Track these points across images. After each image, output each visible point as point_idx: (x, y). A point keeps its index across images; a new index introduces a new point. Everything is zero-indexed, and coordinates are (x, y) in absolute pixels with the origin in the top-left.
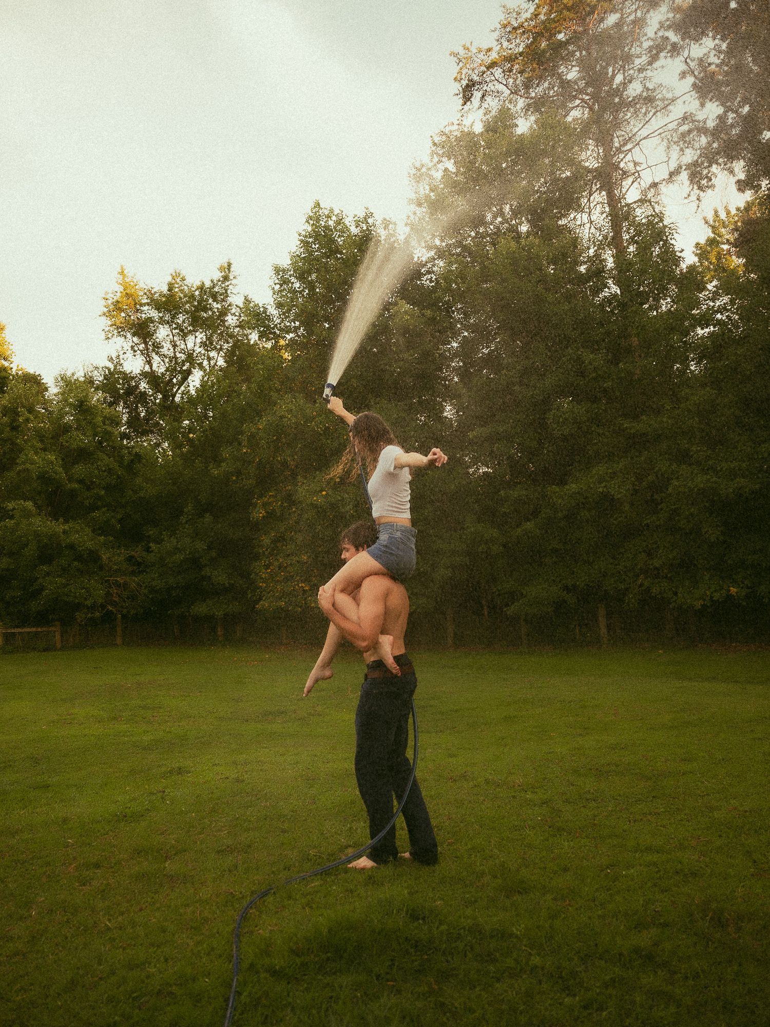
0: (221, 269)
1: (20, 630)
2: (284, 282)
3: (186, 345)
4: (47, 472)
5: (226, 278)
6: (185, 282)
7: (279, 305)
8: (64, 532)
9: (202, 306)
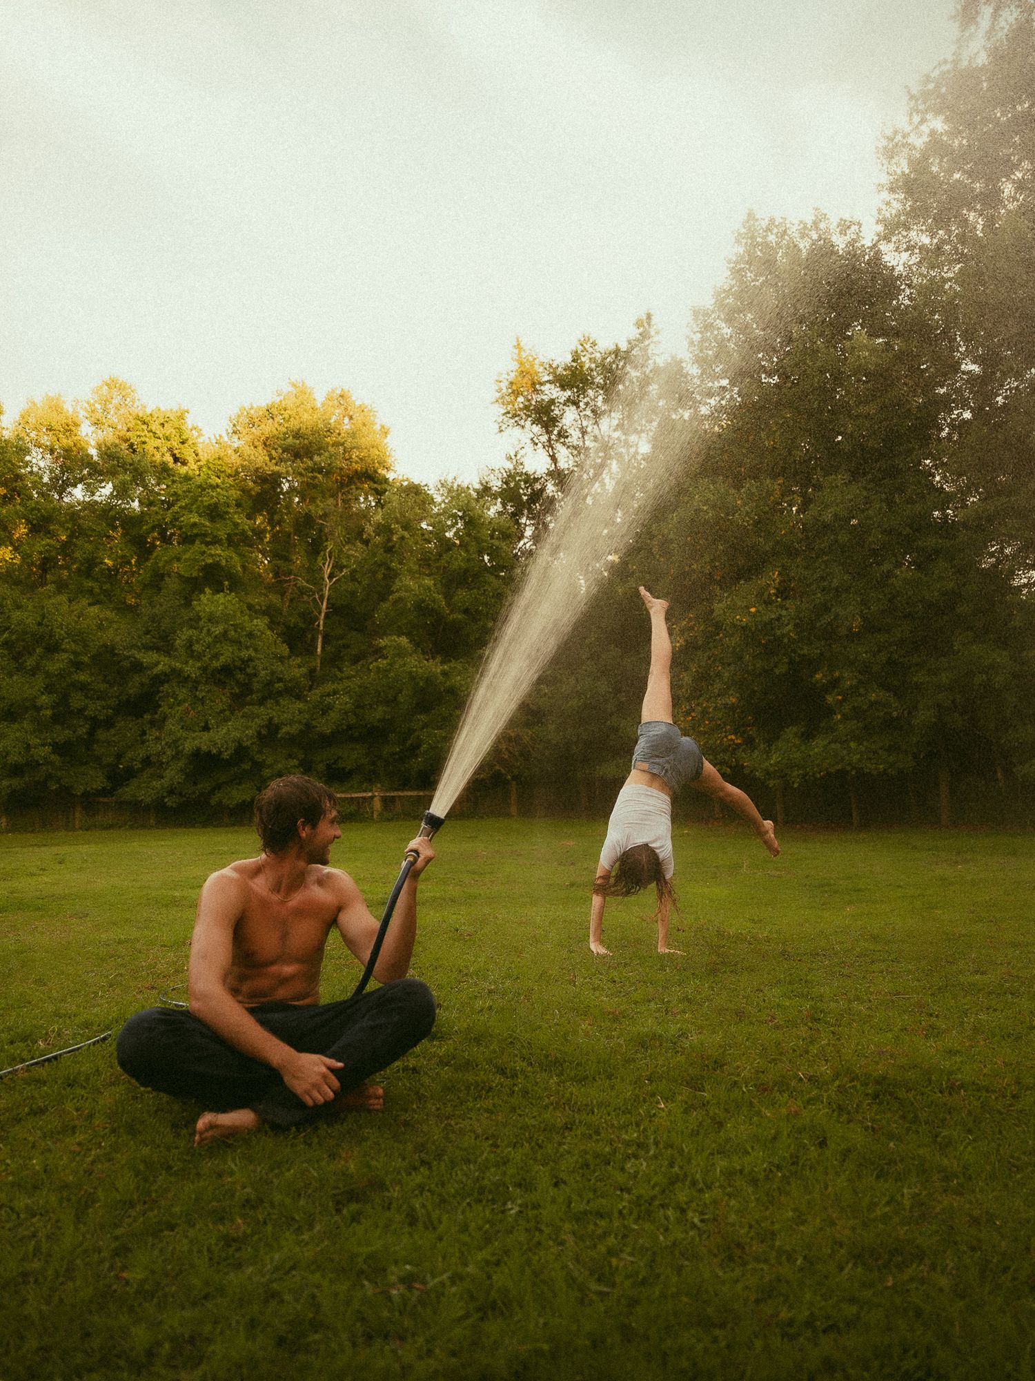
0: (639, 324)
1: (401, 794)
2: (708, 327)
3: (600, 429)
4: (423, 601)
5: (645, 335)
6: (596, 347)
7: (699, 359)
8: (444, 674)
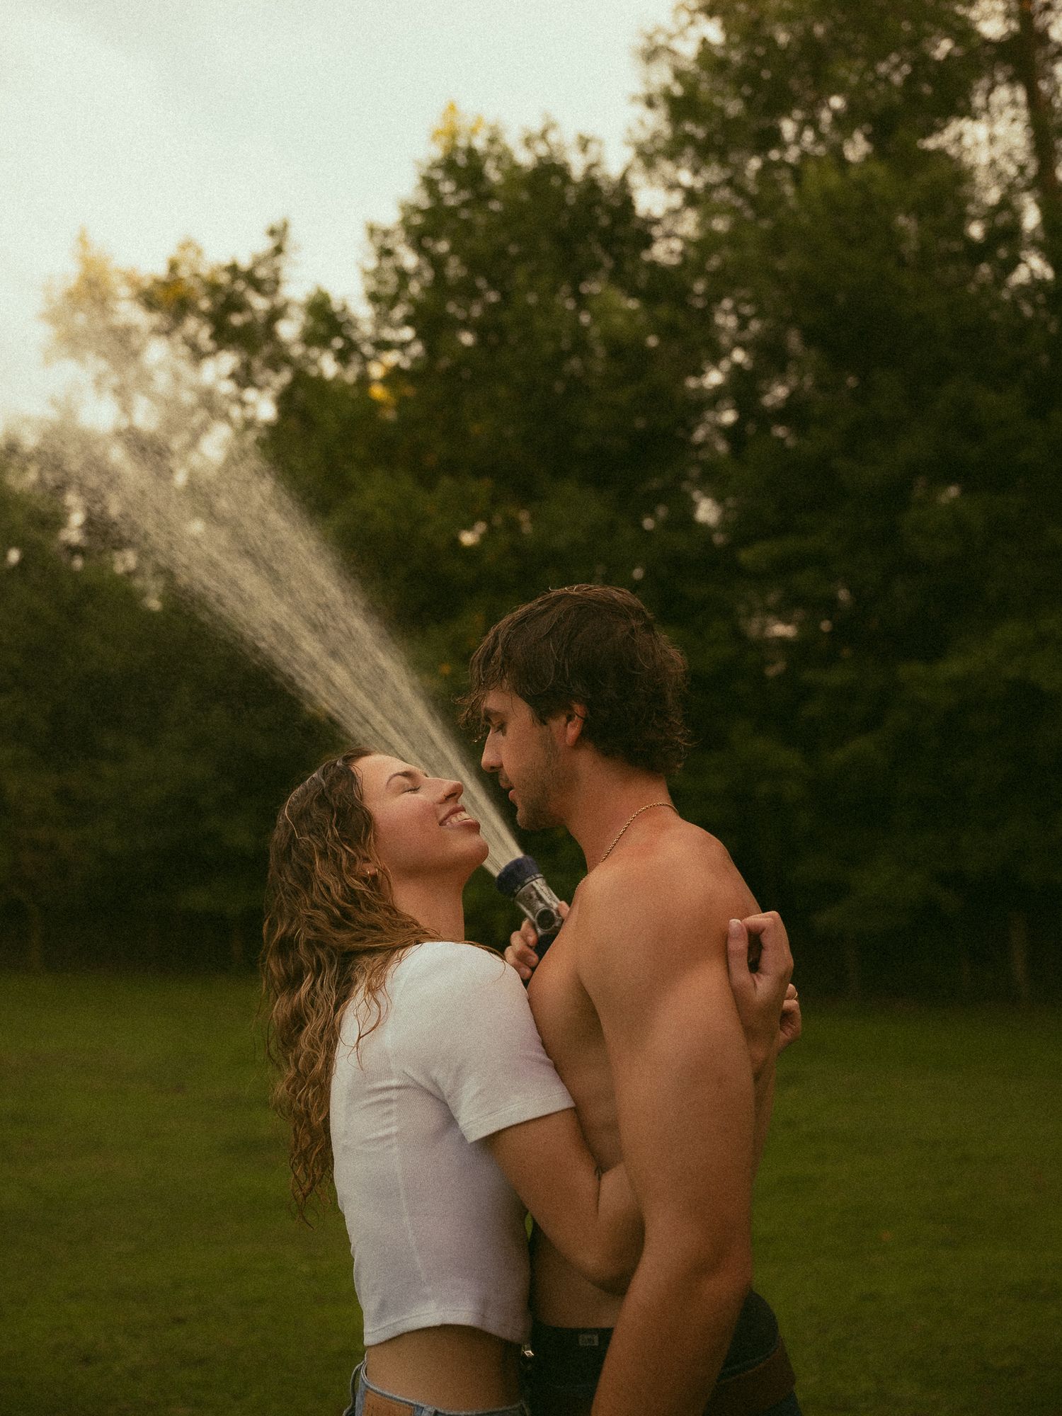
0: (270, 233)
2: (386, 253)
3: (200, 377)
5: (278, 250)
7: (374, 298)
9: (233, 303)
